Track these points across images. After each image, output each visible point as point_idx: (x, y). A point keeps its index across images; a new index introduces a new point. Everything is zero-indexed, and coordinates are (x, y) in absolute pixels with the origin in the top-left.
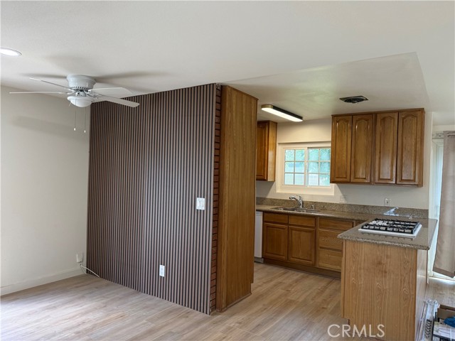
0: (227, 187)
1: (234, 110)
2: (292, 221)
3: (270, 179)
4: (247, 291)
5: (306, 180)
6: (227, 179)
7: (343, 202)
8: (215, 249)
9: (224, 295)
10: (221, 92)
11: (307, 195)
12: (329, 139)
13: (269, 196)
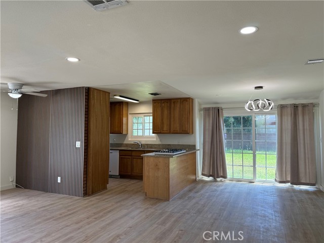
0: (92, 136)
1: (96, 98)
2: (134, 154)
3: (124, 132)
4: (105, 188)
5: (143, 132)
6: (92, 132)
7: (160, 143)
8: (85, 166)
9: (91, 187)
10: (88, 90)
11: (144, 141)
12: (151, 111)
13: (125, 143)
